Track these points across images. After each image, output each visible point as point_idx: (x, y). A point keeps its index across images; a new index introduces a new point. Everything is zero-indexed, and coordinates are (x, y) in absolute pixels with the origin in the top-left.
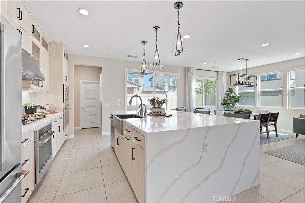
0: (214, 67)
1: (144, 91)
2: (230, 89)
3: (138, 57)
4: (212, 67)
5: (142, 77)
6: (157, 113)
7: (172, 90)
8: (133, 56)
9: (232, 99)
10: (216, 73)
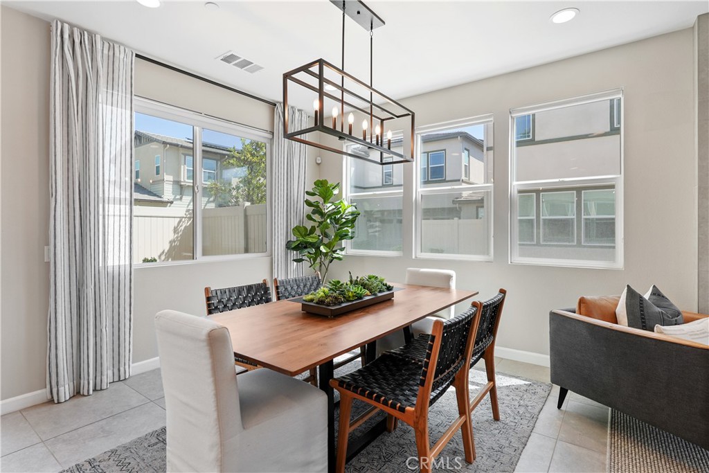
2: (322, 184)
9: (328, 226)
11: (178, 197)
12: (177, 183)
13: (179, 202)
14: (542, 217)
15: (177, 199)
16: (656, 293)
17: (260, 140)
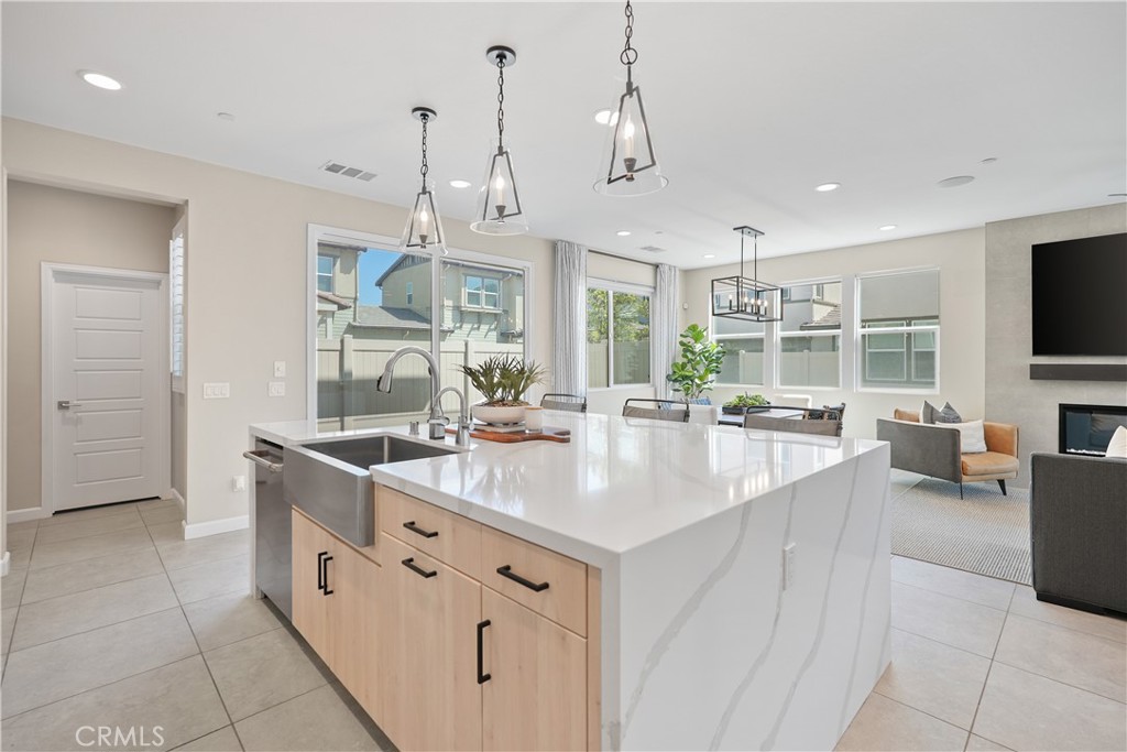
0: (651, 249)
1: (354, 327)
2: (693, 328)
3: (374, 180)
4: (645, 248)
5: (346, 270)
6: (506, 424)
7: (470, 326)
8: (352, 172)
9: (698, 363)
10: (650, 269)
11: (458, 325)
12: (457, 308)
13: (476, 332)
14: (913, 350)
15: (457, 328)
16: (948, 407)
17: (646, 295)
